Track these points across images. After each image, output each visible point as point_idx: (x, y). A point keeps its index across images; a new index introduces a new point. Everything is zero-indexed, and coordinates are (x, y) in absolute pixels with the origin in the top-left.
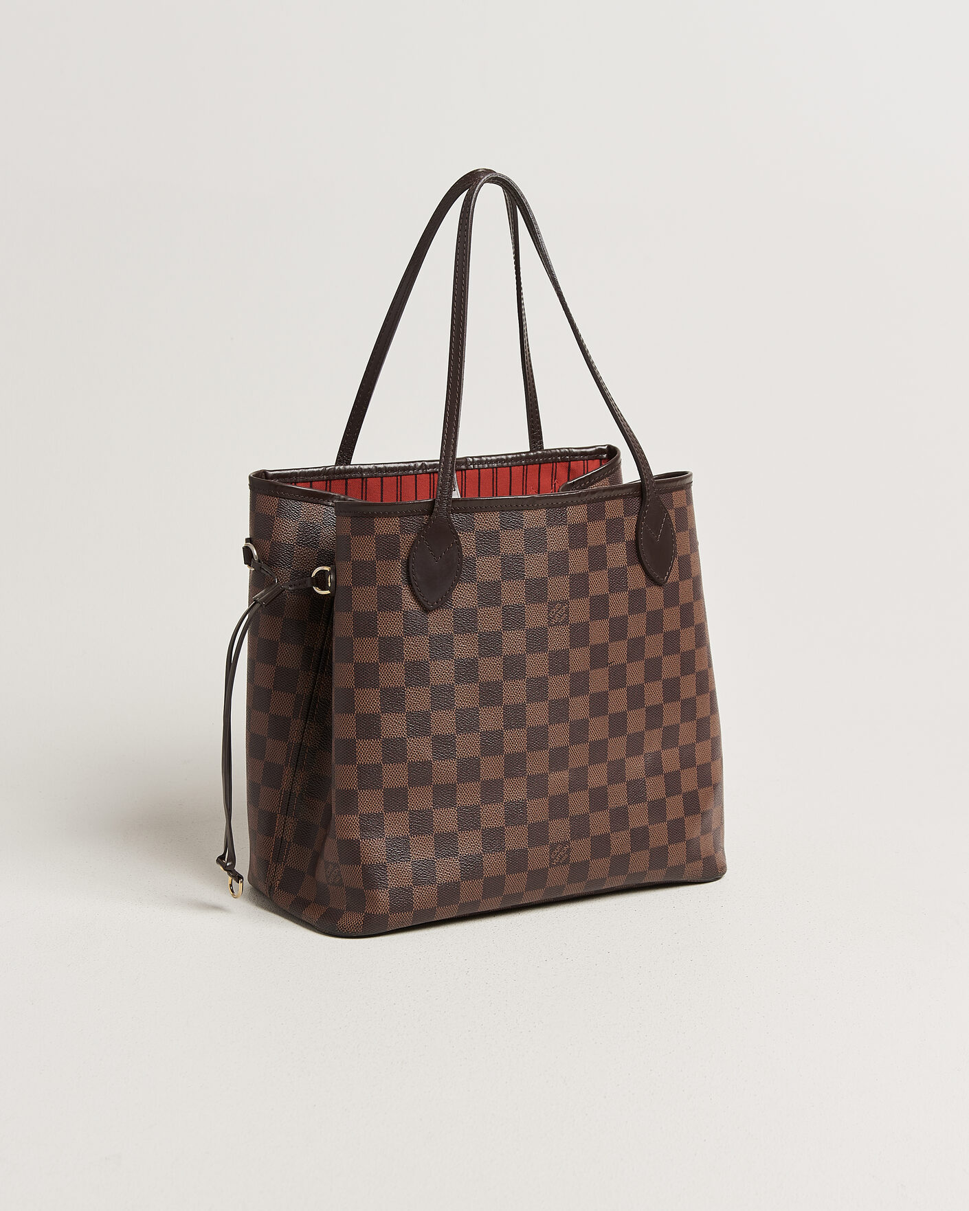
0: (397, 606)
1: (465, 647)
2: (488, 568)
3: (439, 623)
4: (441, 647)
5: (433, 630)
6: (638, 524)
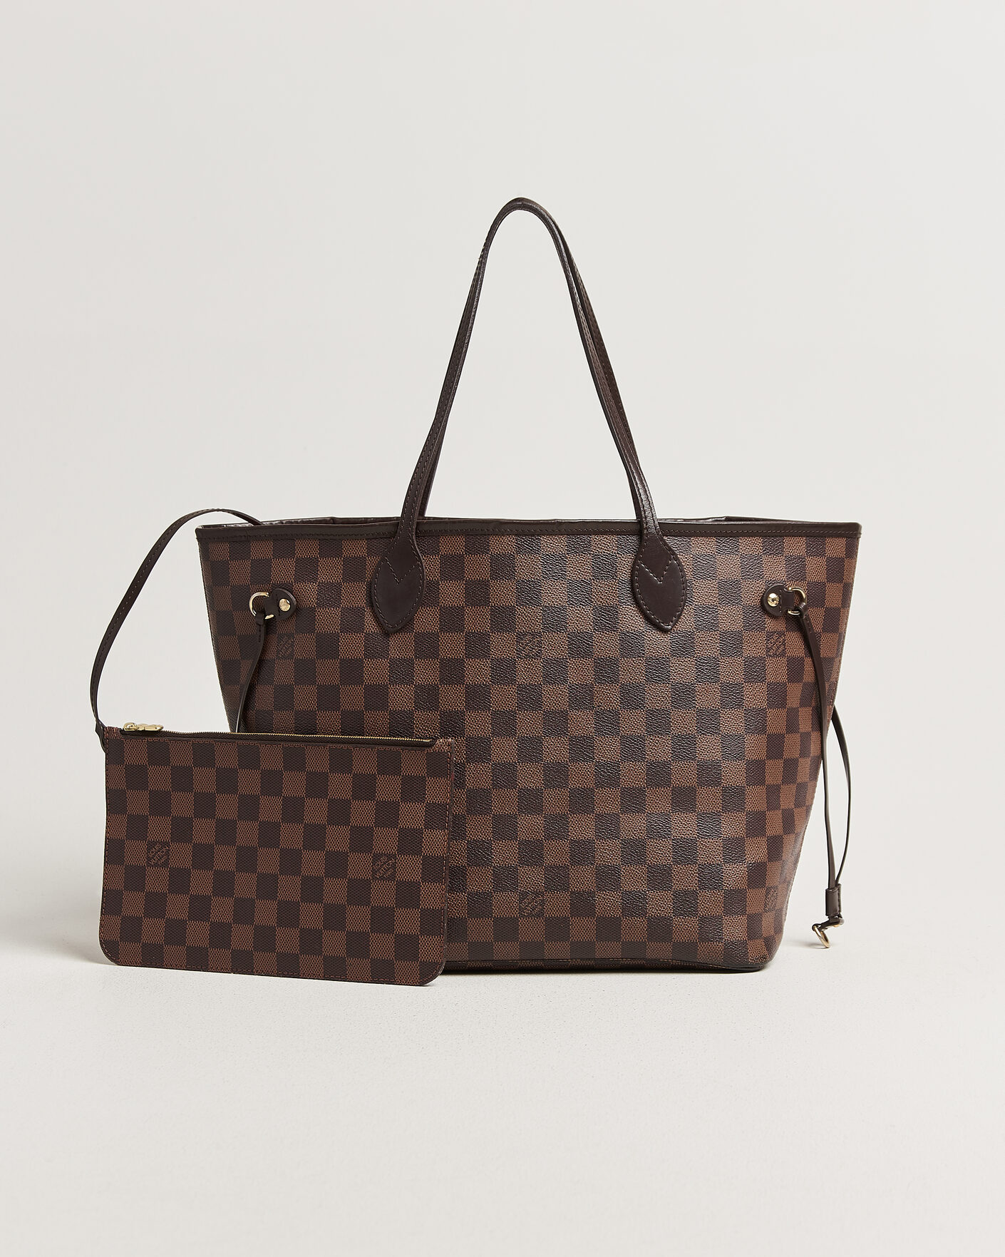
0: (359, 628)
1: (426, 673)
2: (452, 593)
3: (400, 646)
4: (402, 672)
5: (394, 653)
6: (635, 563)
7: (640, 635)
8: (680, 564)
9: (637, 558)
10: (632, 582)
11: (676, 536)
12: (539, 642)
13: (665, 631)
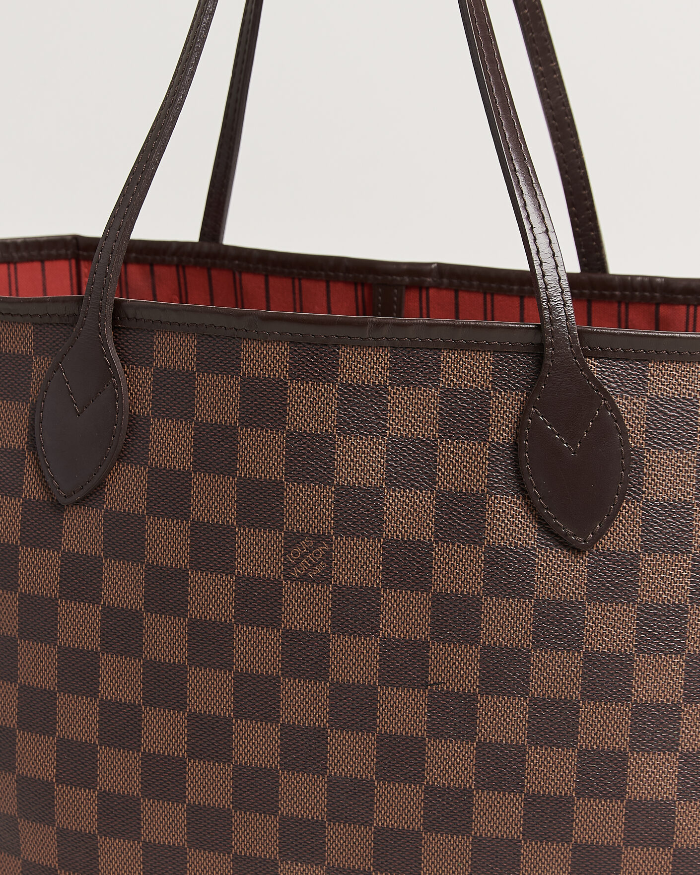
5: (71, 541)
6: (524, 413)
7: (526, 557)
8: (619, 419)
9: (528, 403)
10: (516, 448)
11: (617, 360)
12: (328, 554)
13: (576, 550)
